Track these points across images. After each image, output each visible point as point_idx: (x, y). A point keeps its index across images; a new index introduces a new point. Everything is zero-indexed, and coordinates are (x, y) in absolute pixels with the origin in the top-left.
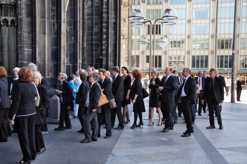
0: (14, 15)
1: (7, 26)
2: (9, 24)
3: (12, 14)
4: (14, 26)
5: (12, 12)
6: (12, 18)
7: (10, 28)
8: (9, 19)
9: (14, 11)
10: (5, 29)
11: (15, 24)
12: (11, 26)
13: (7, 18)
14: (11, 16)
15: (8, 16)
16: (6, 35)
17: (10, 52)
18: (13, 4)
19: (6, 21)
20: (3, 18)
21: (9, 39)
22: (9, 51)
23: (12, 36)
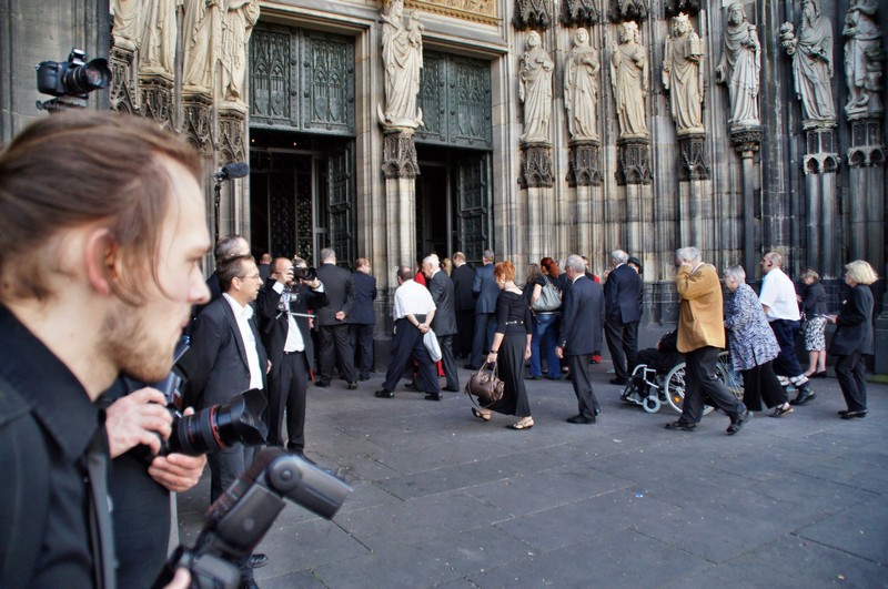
0: (878, 139)
1: (863, 165)
2: (868, 160)
3: (873, 137)
4: (878, 164)
5: (875, 133)
6: (874, 147)
7: (869, 169)
8: (867, 149)
9: (878, 130)
10: (858, 174)
11: (881, 158)
12: (871, 165)
13: (862, 148)
14: (870, 143)
15: (863, 144)
16: (861, 187)
17: (870, 224)
18: (877, 116)
19: (860, 155)
20: (853, 150)
21: (866, 195)
22: (867, 221)
23: (874, 189)
